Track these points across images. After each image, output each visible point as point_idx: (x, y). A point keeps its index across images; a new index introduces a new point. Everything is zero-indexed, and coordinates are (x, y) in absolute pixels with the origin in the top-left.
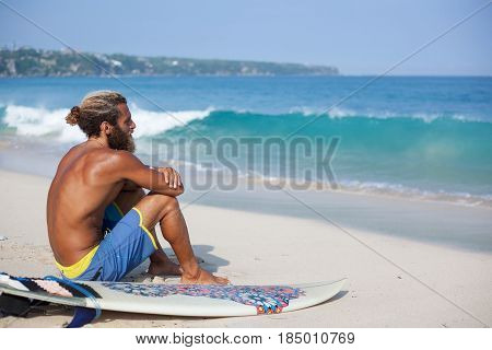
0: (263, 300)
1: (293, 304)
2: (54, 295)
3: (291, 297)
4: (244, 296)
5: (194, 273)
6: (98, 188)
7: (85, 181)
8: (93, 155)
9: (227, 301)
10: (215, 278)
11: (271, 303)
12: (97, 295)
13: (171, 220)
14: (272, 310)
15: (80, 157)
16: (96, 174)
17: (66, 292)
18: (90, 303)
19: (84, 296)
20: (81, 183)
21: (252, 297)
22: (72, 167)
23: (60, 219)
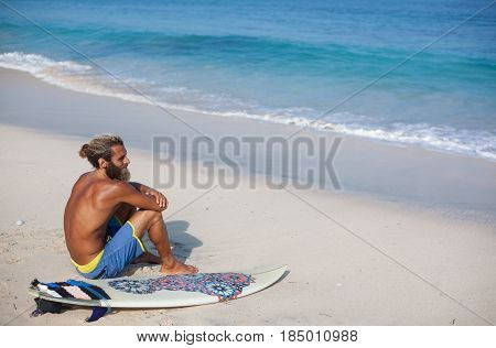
0: (223, 289)
1: (246, 290)
2: (79, 300)
3: (244, 285)
4: (210, 287)
5: (170, 264)
6: (103, 210)
7: (94, 206)
8: (99, 185)
9: (198, 293)
10: (186, 267)
11: (229, 292)
12: (107, 297)
13: (156, 229)
14: (230, 298)
15: (89, 186)
16: (102, 200)
17: (86, 297)
18: (103, 303)
19: (98, 299)
20: (91, 207)
21: (215, 288)
22: (83, 193)
23: (75, 233)
